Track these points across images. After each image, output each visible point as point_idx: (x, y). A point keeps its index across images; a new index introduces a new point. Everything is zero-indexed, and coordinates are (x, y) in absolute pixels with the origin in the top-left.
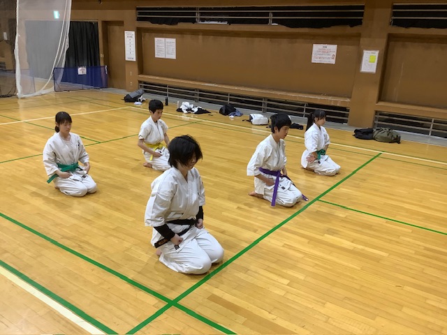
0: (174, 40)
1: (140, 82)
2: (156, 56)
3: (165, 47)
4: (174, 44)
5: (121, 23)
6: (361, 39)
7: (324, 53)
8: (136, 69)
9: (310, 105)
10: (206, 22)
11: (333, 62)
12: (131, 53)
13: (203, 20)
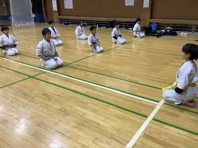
1: (59, 19)
2: (65, 8)
3: (69, 4)
4: (72, 2)
7: (130, 1)
8: (57, 14)
9: (126, 22)
11: (133, 5)
12: (55, 7)
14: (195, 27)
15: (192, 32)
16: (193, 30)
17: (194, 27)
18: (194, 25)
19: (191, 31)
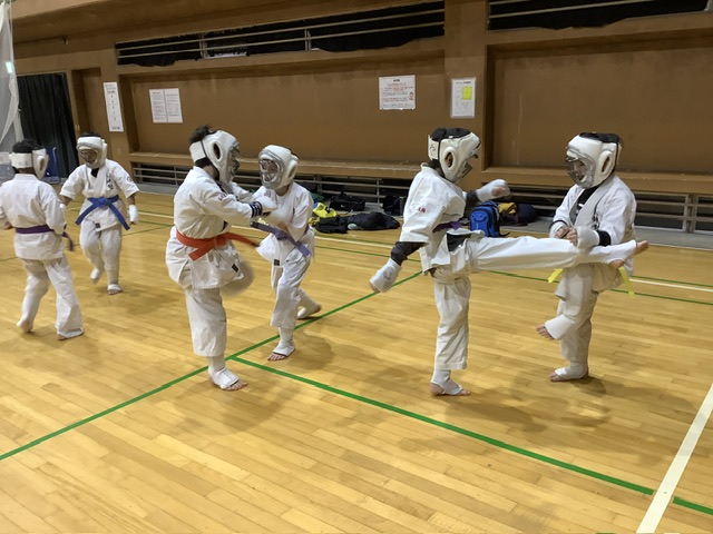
0: (176, 91)
1: (134, 164)
2: (155, 121)
3: (166, 104)
4: (178, 98)
5: (97, 71)
6: (446, 60)
7: (397, 92)
8: (125, 144)
9: (386, 181)
10: (216, 56)
11: (411, 105)
12: (115, 119)
13: (212, 53)
14: (696, 206)
15: (684, 227)
16: (689, 222)
17: (690, 208)
18: (691, 196)
19: (678, 225)
